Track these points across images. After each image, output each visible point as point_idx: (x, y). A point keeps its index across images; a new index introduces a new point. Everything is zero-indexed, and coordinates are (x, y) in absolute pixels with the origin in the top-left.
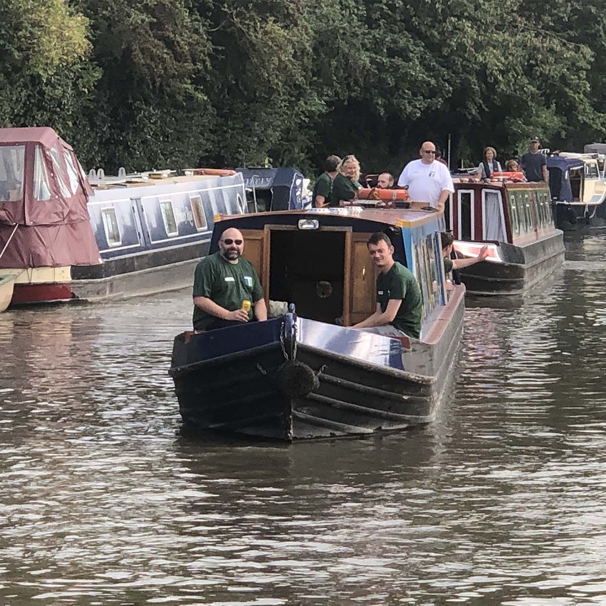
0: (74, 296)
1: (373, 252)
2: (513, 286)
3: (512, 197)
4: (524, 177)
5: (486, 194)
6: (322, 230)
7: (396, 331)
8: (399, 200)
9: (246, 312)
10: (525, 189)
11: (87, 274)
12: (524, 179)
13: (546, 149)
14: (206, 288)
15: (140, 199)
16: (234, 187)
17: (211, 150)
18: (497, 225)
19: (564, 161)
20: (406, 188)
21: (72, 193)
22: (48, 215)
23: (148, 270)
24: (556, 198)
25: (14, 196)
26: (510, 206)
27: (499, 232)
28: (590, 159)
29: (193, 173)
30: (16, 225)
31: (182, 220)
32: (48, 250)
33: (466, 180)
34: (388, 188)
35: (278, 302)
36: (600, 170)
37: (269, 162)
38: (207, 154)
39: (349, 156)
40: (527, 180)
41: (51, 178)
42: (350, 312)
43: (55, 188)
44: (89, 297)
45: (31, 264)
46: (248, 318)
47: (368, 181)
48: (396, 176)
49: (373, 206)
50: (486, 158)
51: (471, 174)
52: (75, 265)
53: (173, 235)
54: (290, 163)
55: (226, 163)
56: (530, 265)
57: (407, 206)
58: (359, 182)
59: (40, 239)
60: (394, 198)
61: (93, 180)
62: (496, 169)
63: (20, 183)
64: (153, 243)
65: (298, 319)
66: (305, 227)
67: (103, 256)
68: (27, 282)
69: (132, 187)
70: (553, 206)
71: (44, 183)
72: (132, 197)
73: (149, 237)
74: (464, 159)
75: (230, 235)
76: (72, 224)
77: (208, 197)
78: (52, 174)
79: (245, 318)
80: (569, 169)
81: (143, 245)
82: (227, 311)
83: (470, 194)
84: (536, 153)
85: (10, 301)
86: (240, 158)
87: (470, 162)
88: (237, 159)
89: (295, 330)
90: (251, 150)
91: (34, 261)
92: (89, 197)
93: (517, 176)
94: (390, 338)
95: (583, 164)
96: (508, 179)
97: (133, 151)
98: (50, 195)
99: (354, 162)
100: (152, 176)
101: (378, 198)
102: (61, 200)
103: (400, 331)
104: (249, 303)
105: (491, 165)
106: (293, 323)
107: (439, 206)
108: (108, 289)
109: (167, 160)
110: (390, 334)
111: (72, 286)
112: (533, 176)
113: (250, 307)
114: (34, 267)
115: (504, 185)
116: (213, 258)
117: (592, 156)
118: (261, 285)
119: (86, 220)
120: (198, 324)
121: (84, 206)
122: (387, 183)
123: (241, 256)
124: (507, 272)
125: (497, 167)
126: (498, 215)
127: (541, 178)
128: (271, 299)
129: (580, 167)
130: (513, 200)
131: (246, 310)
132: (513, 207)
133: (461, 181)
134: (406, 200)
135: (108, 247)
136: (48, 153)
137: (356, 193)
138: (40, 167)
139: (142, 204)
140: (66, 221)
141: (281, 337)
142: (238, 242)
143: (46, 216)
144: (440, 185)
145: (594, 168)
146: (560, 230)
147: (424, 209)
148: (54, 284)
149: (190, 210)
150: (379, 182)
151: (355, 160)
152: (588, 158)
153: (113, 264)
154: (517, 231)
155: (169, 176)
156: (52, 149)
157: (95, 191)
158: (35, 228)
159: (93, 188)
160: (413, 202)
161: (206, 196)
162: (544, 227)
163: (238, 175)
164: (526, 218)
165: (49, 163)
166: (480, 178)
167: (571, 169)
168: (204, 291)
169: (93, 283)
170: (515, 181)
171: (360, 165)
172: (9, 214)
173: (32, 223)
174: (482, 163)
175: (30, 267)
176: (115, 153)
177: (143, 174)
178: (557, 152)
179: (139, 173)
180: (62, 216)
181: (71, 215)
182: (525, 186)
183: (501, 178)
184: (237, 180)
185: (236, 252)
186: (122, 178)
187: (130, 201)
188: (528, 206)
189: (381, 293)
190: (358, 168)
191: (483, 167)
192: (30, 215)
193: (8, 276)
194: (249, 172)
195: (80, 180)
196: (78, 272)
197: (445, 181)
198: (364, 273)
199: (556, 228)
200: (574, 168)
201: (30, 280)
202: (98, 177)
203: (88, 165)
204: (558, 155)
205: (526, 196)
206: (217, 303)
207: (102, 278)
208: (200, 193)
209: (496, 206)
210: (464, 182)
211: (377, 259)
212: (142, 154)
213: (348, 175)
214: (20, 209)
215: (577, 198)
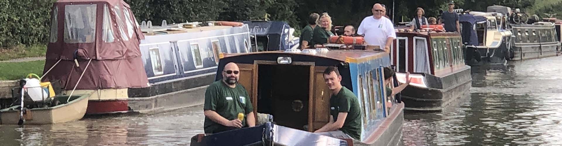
0: (130, 109)
1: (327, 80)
2: (434, 104)
3: (435, 42)
4: (444, 29)
5: (416, 40)
6: (294, 64)
7: (344, 134)
8: (359, 44)
9: (240, 121)
10: (444, 37)
11: (139, 94)
12: (443, 30)
13: (460, 9)
14: (213, 104)
15: (176, 42)
16: (242, 35)
17: (227, 8)
18: (424, 61)
19: (473, 17)
20: (363, 36)
21: (129, 38)
22: (112, 53)
23: (181, 91)
24: (467, 43)
25: (89, 39)
26: (433, 49)
27: (425, 66)
28: (491, 16)
29: (214, 24)
30: (90, 60)
31: (206, 57)
32: (112, 77)
33: (403, 30)
34: (352, 35)
35: (263, 114)
36: (498, 24)
37: (268, 17)
38: (225, 11)
39: (323, 13)
40: (445, 31)
41: (115, 28)
42: (313, 121)
43: (117, 34)
44: (140, 110)
45: (101, 87)
46: (242, 125)
47: (336, 31)
48: (356, 27)
49: (337, 48)
50: (417, 15)
51: (408, 27)
52: (130, 87)
53: (199, 67)
54: (283, 18)
55: (238, 17)
56: (446, 90)
57: (363, 48)
58: (331, 31)
59: (107, 70)
60: (355, 43)
61: (144, 28)
62: (424, 23)
63: (93, 30)
64: (185, 72)
65: (275, 126)
66: (282, 62)
67: (150, 81)
68: (97, 99)
69: (171, 33)
70: (464, 49)
71: (110, 30)
72: (171, 41)
73: (182, 68)
74: (404, 16)
75: (230, 68)
76: (129, 59)
77: (224, 41)
78: (115, 25)
79: (240, 126)
80: (476, 23)
81: (179, 74)
82: (228, 120)
83: (405, 40)
84: (452, 12)
85: (85, 113)
86: (247, 13)
87: (408, 18)
88: (246, 15)
89: (273, 134)
90: (255, 8)
91: (102, 84)
92: (141, 40)
93: (439, 28)
94: (340, 140)
95: (486, 20)
96: (433, 30)
97: (173, 9)
98: (114, 39)
99: (327, 18)
100: (185, 26)
101: (343, 43)
102: (121, 42)
103: (347, 134)
104: (242, 115)
105: (420, 20)
106: (271, 128)
107: (386, 48)
108: (153, 105)
109: (196, 15)
110: (340, 136)
111: (128, 102)
112: (450, 28)
113: (243, 117)
114: (102, 89)
115: (429, 34)
116: (218, 83)
117: (492, 14)
118: (252, 102)
119: (138, 56)
120: (207, 129)
121: (137, 46)
122: (351, 33)
123: (238, 82)
124: (430, 95)
125: (425, 22)
126: (424, 54)
127: (455, 29)
128: (259, 112)
129: (483, 22)
130: (435, 44)
131: (240, 119)
132: (435, 50)
133: (399, 31)
134: (363, 43)
135: (154, 76)
136: (112, 9)
137: (328, 39)
138: (107, 20)
139: (178, 46)
140: (124, 57)
141: (263, 139)
142: (236, 72)
143: (111, 53)
144: (386, 33)
145: (493, 22)
146: (469, 66)
147: (375, 50)
148: (116, 101)
149: (211, 49)
150: (345, 31)
151: (328, 16)
152: (490, 16)
153: (157, 88)
154: (438, 66)
155: (197, 26)
156: (116, 7)
157: (146, 37)
158: (103, 62)
159: (143, 34)
160: (368, 46)
161: (223, 41)
162: (457, 63)
163: (245, 26)
164: (444, 57)
165: (113, 16)
166: (413, 29)
167: (477, 23)
168: (212, 106)
169: (143, 100)
170: (438, 31)
171: (332, 19)
172: (85, 52)
173: (101, 58)
174: (414, 19)
175: (100, 88)
176: (161, 10)
177: (179, 25)
178: (468, 11)
179: (176, 24)
180: (122, 53)
181: (128, 53)
182: (443, 35)
183: (428, 29)
184: (245, 30)
185: (234, 79)
186: (165, 27)
187: (170, 43)
188: (445, 48)
189: (333, 108)
190: (331, 21)
191: (415, 21)
192: (100, 52)
193: (83, 95)
194: (253, 24)
195: (135, 29)
196: (133, 92)
197: (390, 31)
198: (322, 94)
199: (466, 64)
200: (479, 23)
201: (99, 98)
202: (148, 27)
203: (141, 18)
204: (468, 13)
205: (445, 42)
206: (220, 115)
207: (150, 96)
208: (218, 38)
209: (423, 49)
210: (401, 32)
211: (330, 85)
212: (179, 11)
213: (323, 26)
214: (93, 48)
215: (482, 44)
